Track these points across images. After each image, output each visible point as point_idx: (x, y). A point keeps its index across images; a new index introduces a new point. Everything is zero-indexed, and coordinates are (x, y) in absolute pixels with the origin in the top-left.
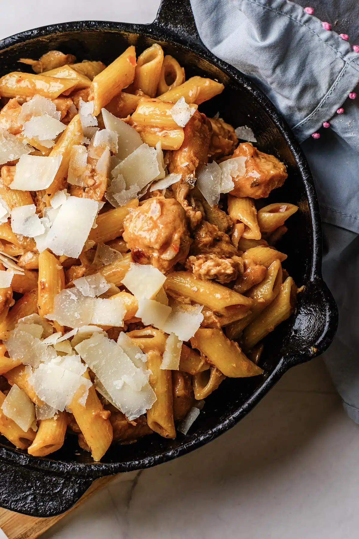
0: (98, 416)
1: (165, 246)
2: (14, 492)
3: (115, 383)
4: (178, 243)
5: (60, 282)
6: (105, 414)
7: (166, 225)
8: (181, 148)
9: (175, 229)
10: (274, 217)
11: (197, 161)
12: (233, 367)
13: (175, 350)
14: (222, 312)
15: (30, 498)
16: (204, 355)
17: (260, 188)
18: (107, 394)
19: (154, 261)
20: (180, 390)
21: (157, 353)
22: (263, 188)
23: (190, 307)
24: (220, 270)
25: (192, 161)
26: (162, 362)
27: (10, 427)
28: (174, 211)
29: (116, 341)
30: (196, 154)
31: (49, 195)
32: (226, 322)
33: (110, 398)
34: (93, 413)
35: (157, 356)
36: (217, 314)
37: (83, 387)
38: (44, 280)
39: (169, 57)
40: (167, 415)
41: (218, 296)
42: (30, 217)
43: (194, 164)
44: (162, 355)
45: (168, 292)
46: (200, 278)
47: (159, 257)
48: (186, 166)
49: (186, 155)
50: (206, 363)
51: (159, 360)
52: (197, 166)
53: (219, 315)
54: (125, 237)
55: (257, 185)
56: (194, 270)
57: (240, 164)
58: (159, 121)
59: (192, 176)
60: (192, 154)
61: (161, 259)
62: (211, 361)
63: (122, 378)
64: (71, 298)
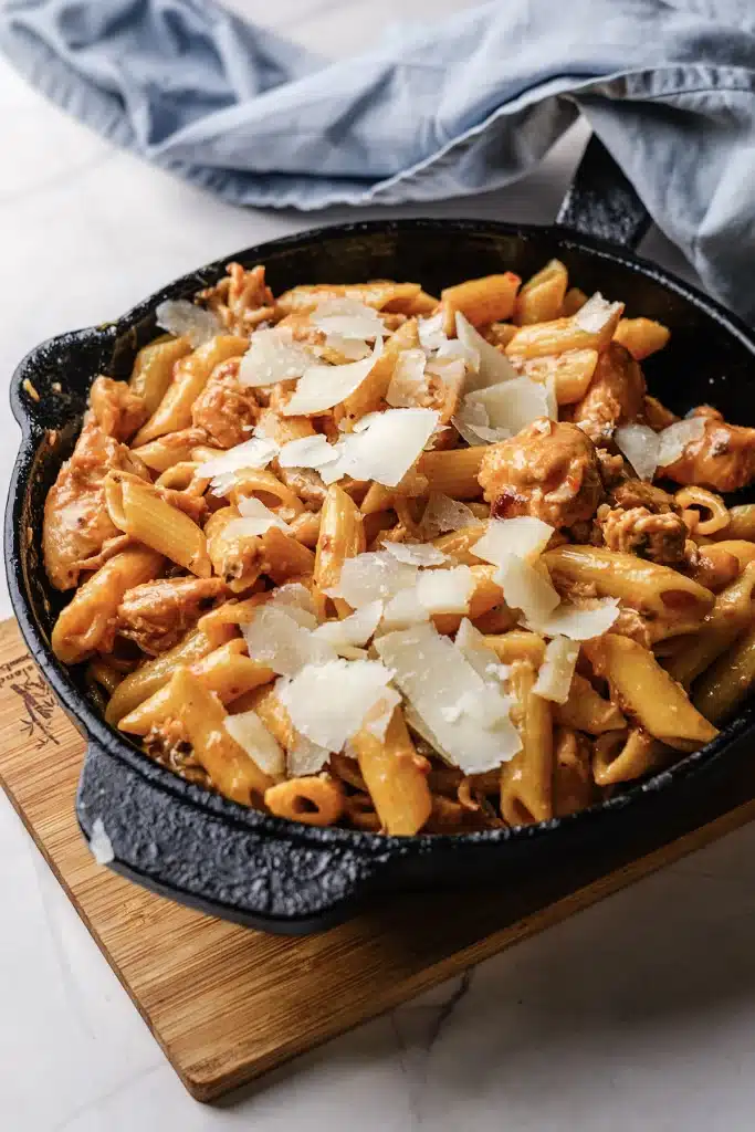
0: (406, 762)
1: (554, 477)
4: (579, 477)
5: (356, 541)
6: (419, 761)
7: (560, 447)
11: (618, 407)
12: (673, 712)
13: (562, 664)
16: (616, 692)
17: (729, 460)
18: (427, 730)
19: (533, 508)
20: (567, 752)
21: (527, 663)
22: (734, 456)
23: (595, 602)
24: (655, 520)
25: (609, 405)
26: (536, 681)
29: (454, 640)
30: (616, 396)
31: (352, 416)
32: (662, 632)
33: (433, 737)
34: (399, 754)
35: (527, 671)
36: (646, 613)
37: (383, 702)
38: (328, 533)
40: (539, 786)
42: (316, 447)
43: (612, 411)
44: (536, 672)
45: (555, 574)
46: (615, 549)
47: (542, 500)
48: (598, 411)
49: (598, 392)
50: (620, 709)
51: (532, 677)
52: (618, 414)
53: (649, 615)
54: (483, 479)
55: (724, 451)
56: (606, 531)
57: (696, 427)
58: (554, 341)
59: (608, 425)
60: (609, 394)
61: (546, 501)
62: (630, 704)
63: (458, 703)
64: (375, 564)
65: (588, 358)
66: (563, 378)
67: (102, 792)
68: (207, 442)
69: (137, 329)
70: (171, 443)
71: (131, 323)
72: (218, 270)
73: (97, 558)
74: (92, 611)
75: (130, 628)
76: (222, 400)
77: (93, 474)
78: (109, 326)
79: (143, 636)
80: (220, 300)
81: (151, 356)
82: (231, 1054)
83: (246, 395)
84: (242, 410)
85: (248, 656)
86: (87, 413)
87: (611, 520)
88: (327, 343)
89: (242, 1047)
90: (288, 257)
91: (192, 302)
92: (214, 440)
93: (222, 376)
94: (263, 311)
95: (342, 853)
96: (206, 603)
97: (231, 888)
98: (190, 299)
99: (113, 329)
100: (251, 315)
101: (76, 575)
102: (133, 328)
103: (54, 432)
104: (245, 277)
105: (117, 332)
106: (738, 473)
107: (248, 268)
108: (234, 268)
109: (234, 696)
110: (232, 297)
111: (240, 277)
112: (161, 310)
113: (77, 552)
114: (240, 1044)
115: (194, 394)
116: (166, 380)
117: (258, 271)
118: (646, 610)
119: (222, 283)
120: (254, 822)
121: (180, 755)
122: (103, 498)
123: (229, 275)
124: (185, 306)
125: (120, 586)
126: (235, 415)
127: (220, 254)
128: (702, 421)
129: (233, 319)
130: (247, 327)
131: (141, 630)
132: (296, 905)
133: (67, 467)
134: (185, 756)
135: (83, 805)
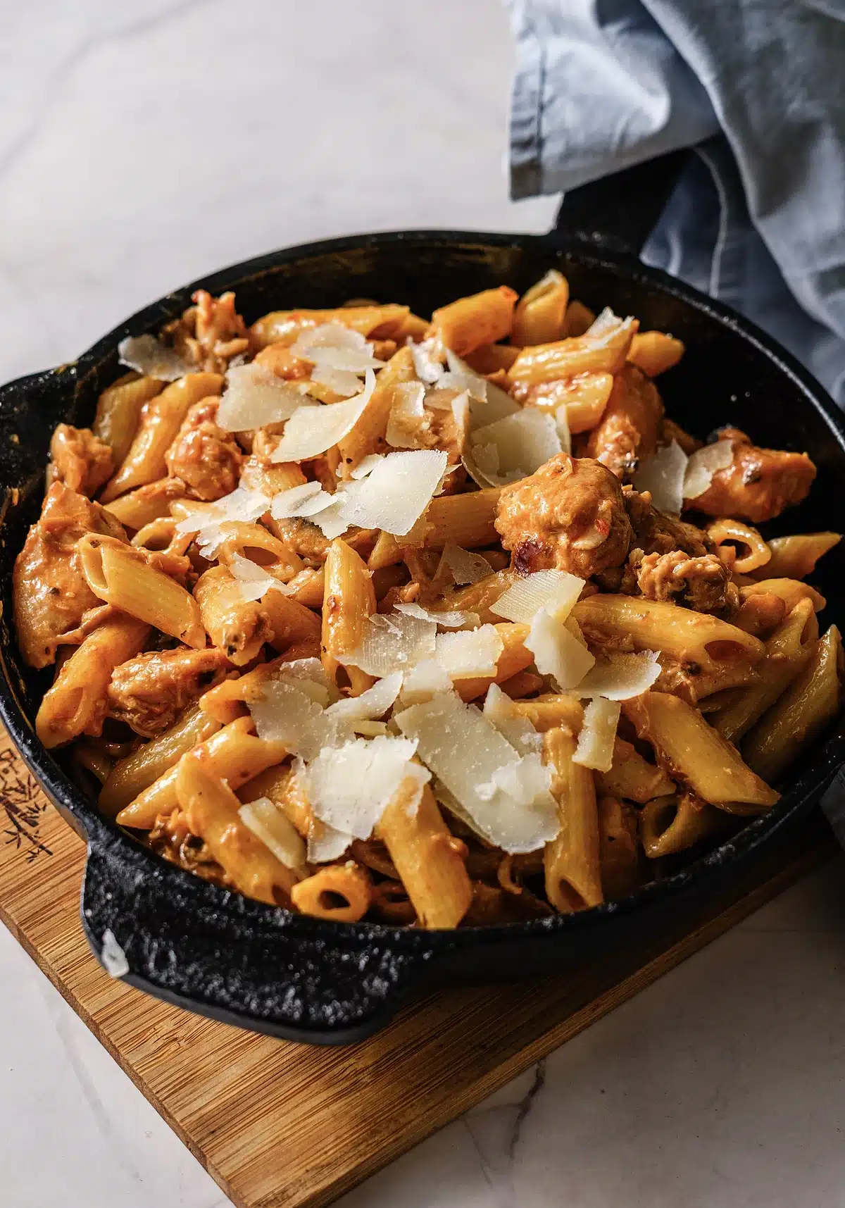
0: (442, 846)
1: (582, 521)
2: (259, 981)
3: (479, 788)
4: (608, 516)
5: (367, 601)
6: (455, 845)
8: (603, 419)
9: (602, 496)
10: (793, 544)
11: (638, 436)
12: (728, 775)
13: (602, 729)
14: (700, 659)
15: (291, 992)
16: (663, 755)
17: (763, 489)
18: (461, 809)
20: (616, 826)
21: (564, 730)
22: (769, 487)
23: (633, 657)
24: (694, 565)
25: (627, 433)
26: (576, 749)
27: (254, 856)
29: (482, 709)
30: (634, 423)
31: (349, 461)
32: (709, 687)
33: (469, 816)
34: (434, 837)
35: (565, 738)
37: (410, 782)
38: (334, 593)
40: (588, 862)
42: (311, 496)
43: (632, 438)
44: (575, 740)
45: (588, 629)
46: (652, 598)
47: (569, 547)
48: (617, 441)
49: (613, 420)
50: (669, 774)
51: (570, 746)
52: (638, 443)
53: (694, 669)
54: (501, 524)
55: (757, 478)
56: (640, 577)
57: (723, 452)
58: (562, 363)
59: (628, 456)
60: (628, 421)
61: (574, 549)
62: (679, 768)
63: (494, 779)
64: (389, 631)
65: (603, 383)
66: (576, 404)
67: (109, 896)
68: (185, 493)
69: (99, 369)
70: (148, 497)
71: (91, 361)
72: (183, 299)
73: (77, 632)
74: (77, 693)
75: (122, 709)
76: (201, 448)
77: (66, 536)
78: (69, 368)
79: (135, 718)
80: (188, 333)
81: (116, 398)
82: (300, 1183)
83: (227, 440)
84: (224, 458)
85: (258, 736)
86: (50, 466)
87: (645, 567)
88: (313, 377)
89: (310, 1175)
90: (258, 280)
91: (156, 337)
92: (195, 492)
93: (200, 419)
94: (236, 344)
95: (382, 953)
96: (205, 678)
97: (263, 997)
98: (154, 332)
99: (73, 371)
100: (221, 348)
101: (53, 651)
102: (94, 369)
103: (16, 491)
104: (214, 306)
105: (78, 373)
106: (772, 502)
107: (215, 295)
108: (201, 297)
109: (244, 780)
110: (200, 328)
111: (209, 306)
112: (123, 347)
113: (52, 626)
114: (307, 1171)
115: (167, 440)
116: (135, 426)
117: (227, 298)
118: (689, 663)
119: (188, 314)
120: (282, 922)
121: (192, 852)
122: (78, 564)
123: (195, 304)
124: (147, 340)
125: (107, 663)
126: (217, 464)
127: (185, 280)
128: (729, 444)
129: (204, 354)
130: (220, 361)
131: (134, 711)
132: (335, 1012)
133: (36, 531)
134: (197, 852)
135: (89, 913)
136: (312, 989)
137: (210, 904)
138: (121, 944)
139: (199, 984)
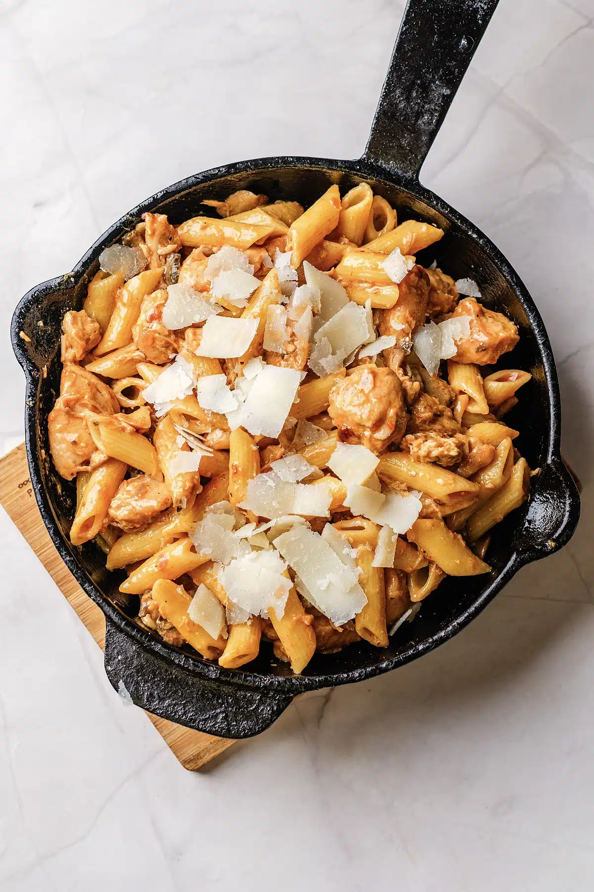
0: (300, 622)
1: (378, 424)
2: (203, 710)
3: (319, 582)
4: (394, 420)
5: (255, 464)
6: (308, 619)
7: (380, 399)
8: (394, 307)
9: (390, 404)
10: (503, 386)
11: (414, 323)
12: (457, 564)
13: (389, 544)
14: (445, 500)
15: (221, 716)
16: (422, 550)
17: (487, 353)
18: (310, 595)
19: (365, 441)
20: (394, 591)
21: (368, 548)
22: (490, 352)
23: (406, 493)
24: (443, 452)
25: (408, 323)
26: (374, 558)
27: (197, 633)
28: (389, 382)
29: (321, 534)
30: (412, 314)
31: (242, 363)
32: (448, 511)
33: (313, 599)
34: (294, 618)
35: (368, 551)
36: (439, 503)
37: (282, 588)
38: (236, 463)
39: (379, 197)
40: (379, 620)
41: (440, 481)
42: (219, 389)
43: (410, 325)
44: (373, 550)
45: (381, 476)
46: (418, 461)
47: (371, 436)
49: (400, 311)
50: (425, 557)
51: (370, 556)
52: (413, 327)
53: (441, 504)
54: (333, 411)
55: (483, 349)
56: (411, 449)
57: (464, 326)
59: (408, 338)
60: (408, 315)
61: (374, 438)
62: (430, 557)
63: (328, 576)
64: (268, 484)
65: (394, 291)
67: (120, 658)
68: (145, 360)
69: (87, 275)
70: (123, 363)
71: (84, 272)
72: (137, 216)
73: (89, 468)
74: (92, 518)
75: (117, 522)
76: (153, 340)
77: (78, 407)
78: (69, 278)
79: (126, 526)
80: (140, 239)
81: (99, 288)
82: (207, 750)
83: (169, 336)
84: (168, 345)
85: (196, 552)
86: (63, 337)
87: (415, 445)
91: (121, 244)
92: (150, 359)
93: (152, 320)
94: (170, 248)
96: (166, 511)
98: (119, 242)
99: (72, 278)
100: (162, 250)
101: (74, 474)
102: (85, 275)
103: (45, 368)
104: (155, 224)
105: (75, 280)
108: (147, 216)
110: (147, 237)
111: (152, 222)
112: (102, 257)
113: (74, 462)
115: (132, 319)
116: (112, 305)
117: (162, 217)
118: (439, 501)
119: (140, 226)
123: (143, 221)
124: (116, 248)
125: (108, 495)
126: (163, 348)
129: (150, 252)
130: (160, 257)
133: (59, 404)
134: (165, 623)
135: (109, 668)
136: (231, 715)
137: (175, 664)
138: (128, 688)
139: (171, 713)
